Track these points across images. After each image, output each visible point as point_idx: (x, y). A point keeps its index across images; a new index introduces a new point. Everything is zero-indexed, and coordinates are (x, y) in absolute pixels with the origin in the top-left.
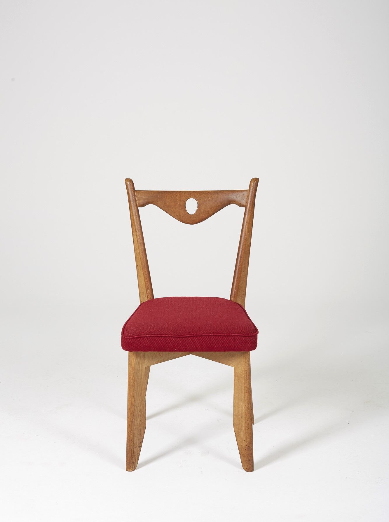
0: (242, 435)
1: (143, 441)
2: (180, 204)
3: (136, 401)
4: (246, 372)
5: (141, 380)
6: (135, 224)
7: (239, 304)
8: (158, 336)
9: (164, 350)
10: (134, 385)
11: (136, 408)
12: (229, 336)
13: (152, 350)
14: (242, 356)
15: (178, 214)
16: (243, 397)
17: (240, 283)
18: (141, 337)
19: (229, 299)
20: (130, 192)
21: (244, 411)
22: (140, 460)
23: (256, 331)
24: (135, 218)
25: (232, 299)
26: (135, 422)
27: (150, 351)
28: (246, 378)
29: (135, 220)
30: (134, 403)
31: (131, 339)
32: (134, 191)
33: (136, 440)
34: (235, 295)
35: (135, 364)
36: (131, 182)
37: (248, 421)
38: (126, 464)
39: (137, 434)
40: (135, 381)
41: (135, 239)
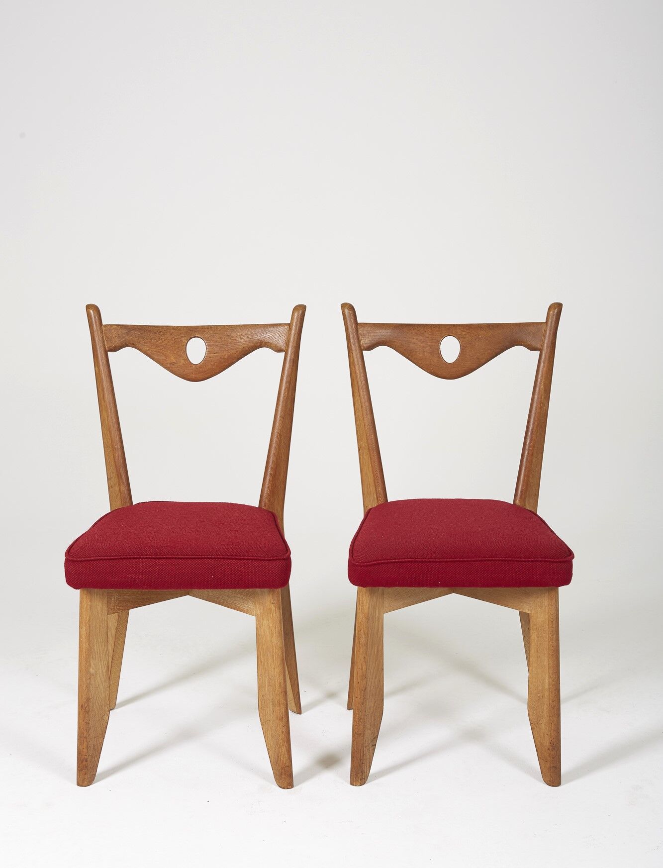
0: (543, 726)
1: (378, 736)
2: (430, 346)
3: (369, 669)
4: (552, 622)
5: (377, 634)
6: (357, 377)
7: (529, 510)
8: (411, 562)
9: (420, 584)
10: (367, 642)
11: (368, 682)
12: (529, 561)
13: (400, 585)
14: (546, 595)
15: (427, 363)
16: (546, 663)
17: (531, 476)
18: (384, 563)
19: (511, 502)
20: (349, 326)
21: (547, 686)
22: (374, 769)
23: (570, 554)
24: (357, 368)
25: (517, 502)
26: (367, 704)
27: (396, 586)
28: (552, 631)
29: (358, 372)
30: (366, 672)
31: (367, 566)
32: (357, 324)
33: (368, 734)
34: (521, 495)
35: (369, 607)
36: (351, 308)
37: (553, 702)
38: (351, 774)
39: (369, 725)
40: (368, 636)
41: (356, 402)
